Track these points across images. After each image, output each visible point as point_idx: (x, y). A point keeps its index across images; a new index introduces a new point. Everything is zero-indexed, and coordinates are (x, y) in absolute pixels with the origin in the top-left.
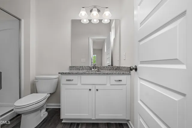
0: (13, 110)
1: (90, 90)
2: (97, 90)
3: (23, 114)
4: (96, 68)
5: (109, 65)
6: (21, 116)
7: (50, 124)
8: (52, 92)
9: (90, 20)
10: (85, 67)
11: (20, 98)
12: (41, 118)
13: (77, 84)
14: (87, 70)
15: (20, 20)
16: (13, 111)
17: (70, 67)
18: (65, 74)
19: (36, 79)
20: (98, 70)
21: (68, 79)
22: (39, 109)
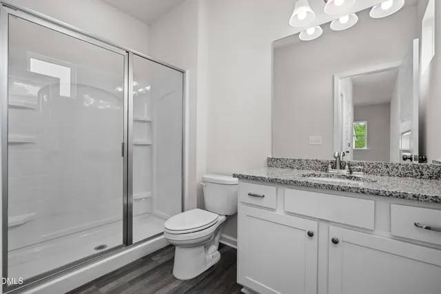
0: (162, 234)
1: (311, 235)
2: (335, 242)
3: (178, 245)
4: (342, 167)
5: (408, 154)
6: (175, 249)
7: (218, 283)
8: (228, 214)
9: (325, 26)
10: (307, 161)
11: (183, 211)
12: (205, 262)
13: (273, 210)
14: (313, 172)
15: (183, 72)
16: (162, 237)
17: (269, 160)
18: (247, 178)
19: (204, 182)
20: (351, 172)
21: (252, 193)
22: (204, 244)
